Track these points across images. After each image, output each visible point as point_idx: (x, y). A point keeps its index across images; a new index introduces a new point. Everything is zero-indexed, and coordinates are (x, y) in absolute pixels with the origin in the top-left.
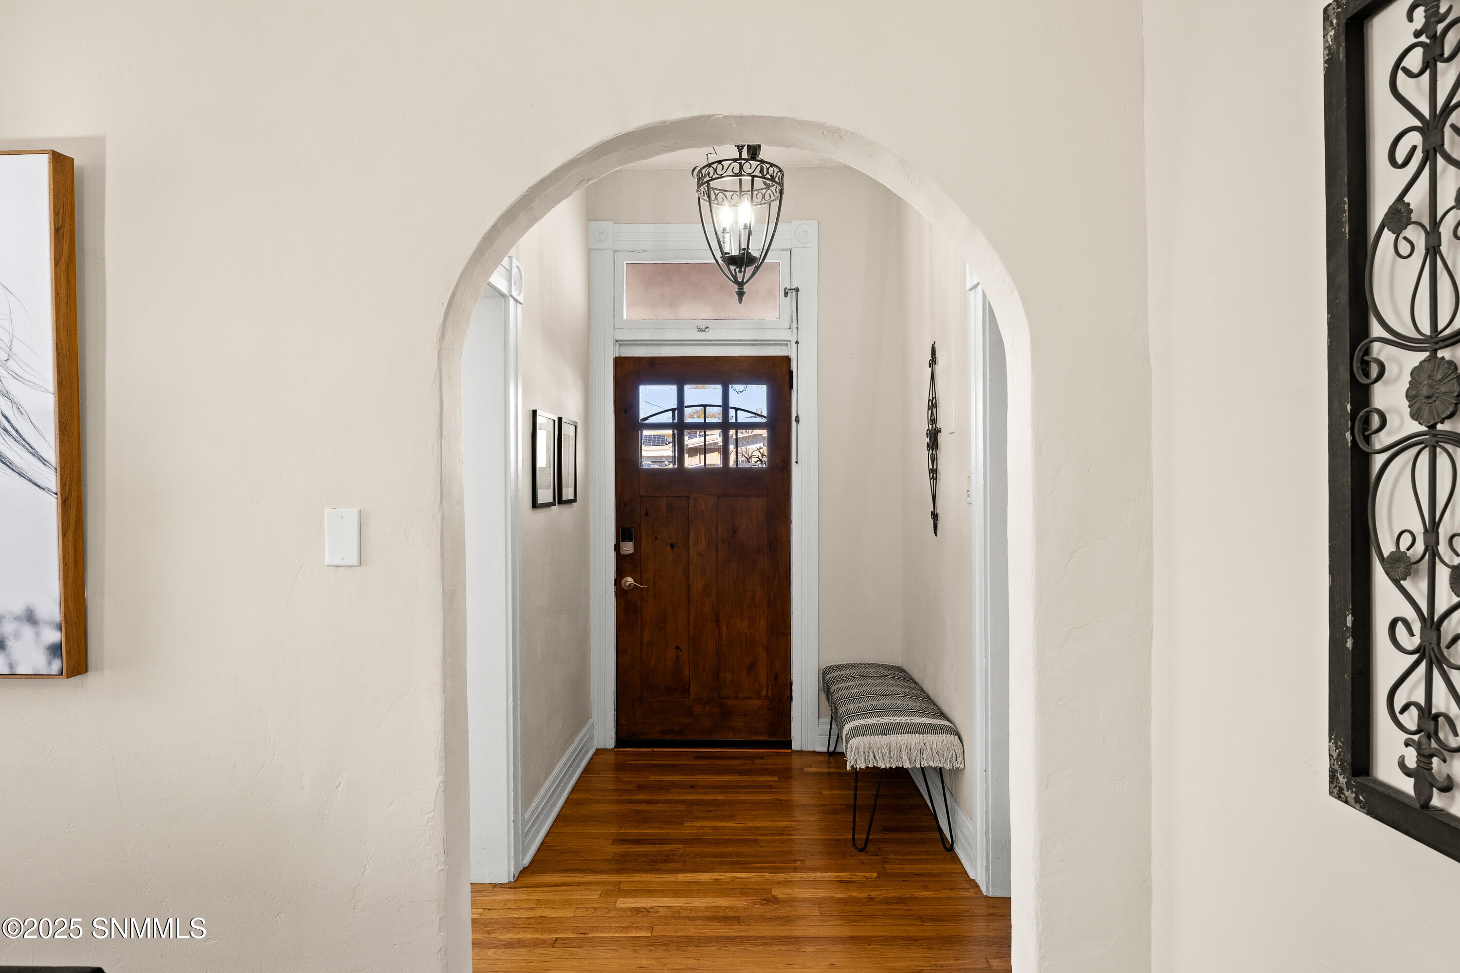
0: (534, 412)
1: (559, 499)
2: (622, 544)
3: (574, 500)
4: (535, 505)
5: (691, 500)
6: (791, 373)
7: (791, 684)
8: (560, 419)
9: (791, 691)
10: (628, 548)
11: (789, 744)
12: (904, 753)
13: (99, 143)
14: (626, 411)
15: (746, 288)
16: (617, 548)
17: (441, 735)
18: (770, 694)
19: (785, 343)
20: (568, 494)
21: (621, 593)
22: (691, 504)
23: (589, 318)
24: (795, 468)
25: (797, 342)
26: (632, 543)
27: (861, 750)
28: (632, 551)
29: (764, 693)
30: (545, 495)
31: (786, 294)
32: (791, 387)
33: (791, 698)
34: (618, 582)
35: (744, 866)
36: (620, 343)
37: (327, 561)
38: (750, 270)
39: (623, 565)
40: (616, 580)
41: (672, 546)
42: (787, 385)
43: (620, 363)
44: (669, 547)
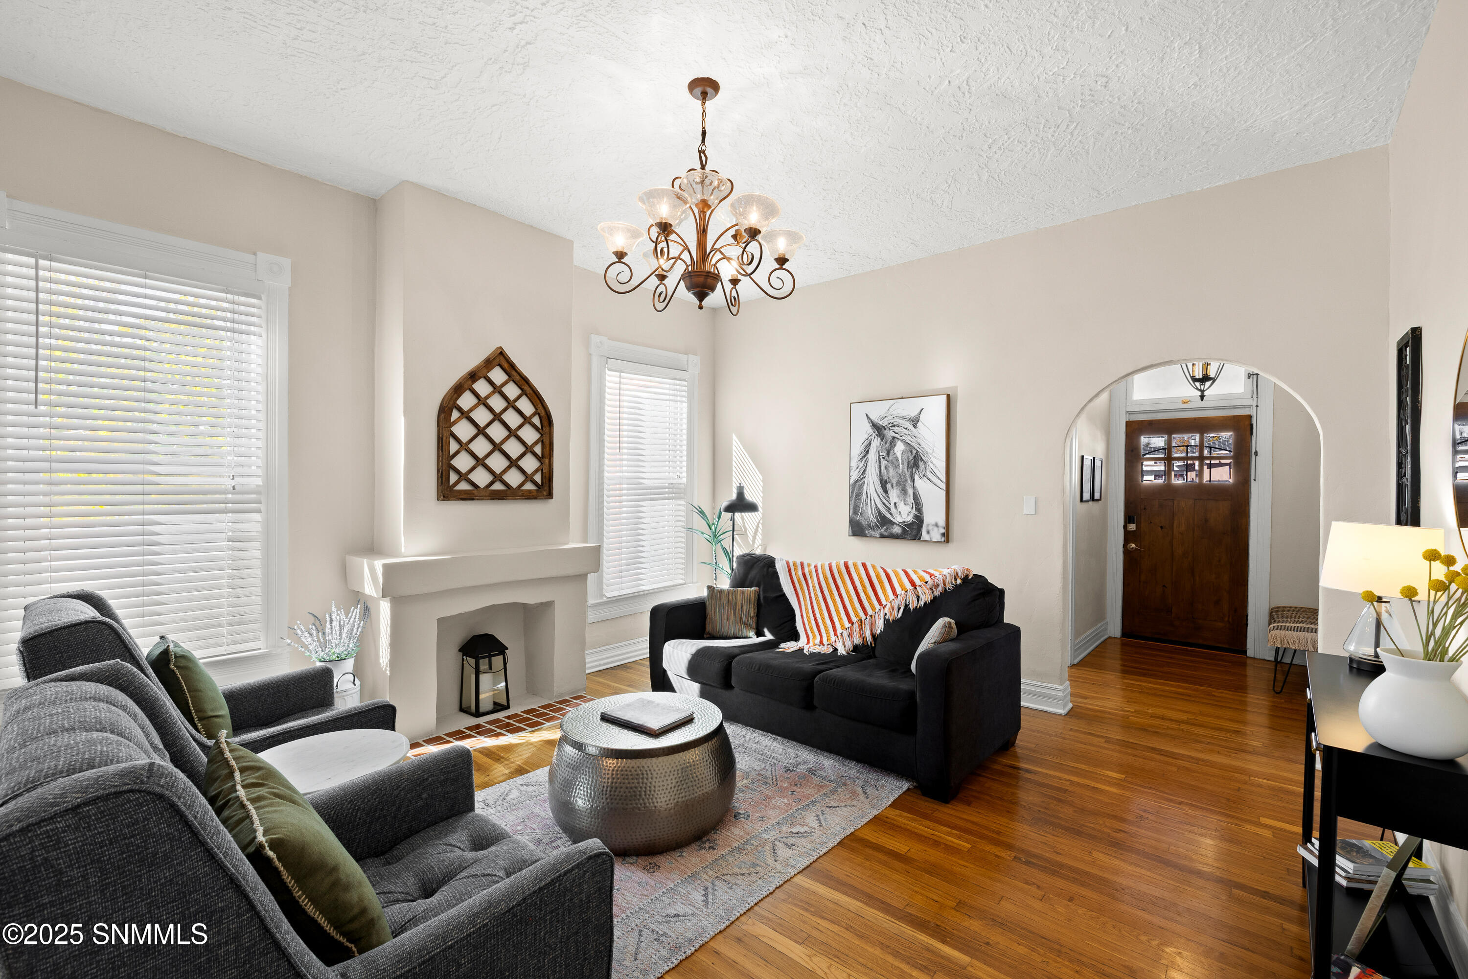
0: (1083, 457)
1: (1092, 498)
2: (1128, 525)
3: (1100, 499)
4: (1082, 500)
5: (1176, 502)
6: (1252, 426)
7: (1247, 616)
8: (1094, 458)
9: (1247, 620)
10: (1132, 527)
11: (1245, 652)
12: (1309, 642)
13: (956, 388)
14: (1132, 451)
15: (1206, 393)
16: (1125, 527)
17: (1062, 571)
18: (1230, 620)
19: (1249, 407)
20: (1097, 496)
21: (1127, 552)
22: (1175, 504)
23: (1110, 400)
24: (1253, 484)
25: (1257, 406)
26: (1134, 525)
27: (1278, 637)
28: (1135, 529)
29: (1226, 619)
30: (1087, 496)
31: (1249, 377)
32: (1252, 433)
33: (1247, 625)
34: (1125, 546)
35: (1199, 685)
36: (1130, 413)
37: (1024, 512)
38: (1208, 384)
39: (1128, 537)
40: (1124, 545)
41: (1162, 527)
42: (1248, 433)
43: (1129, 424)
44: (1160, 528)
